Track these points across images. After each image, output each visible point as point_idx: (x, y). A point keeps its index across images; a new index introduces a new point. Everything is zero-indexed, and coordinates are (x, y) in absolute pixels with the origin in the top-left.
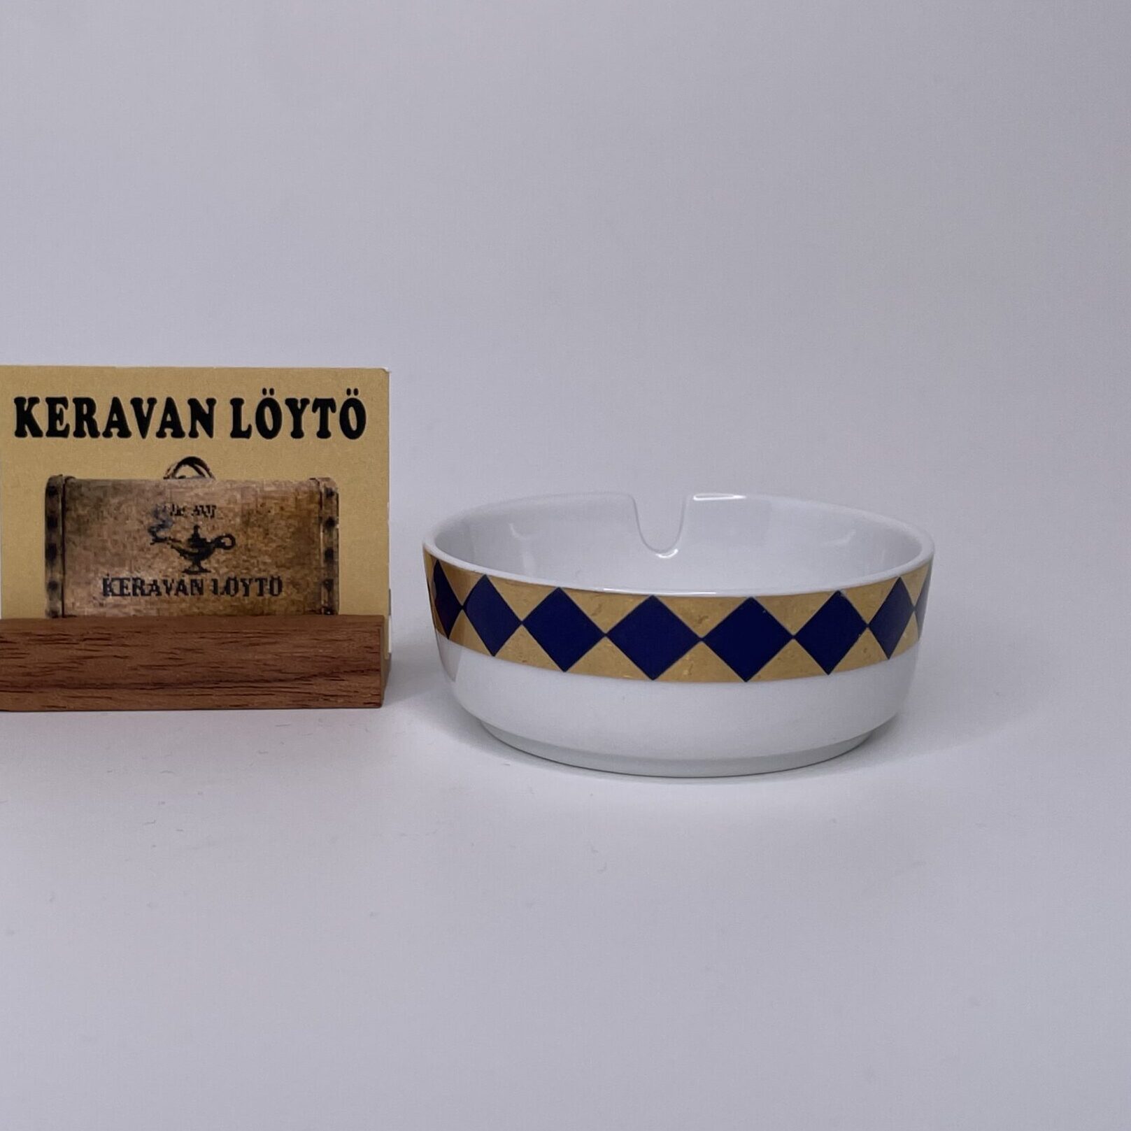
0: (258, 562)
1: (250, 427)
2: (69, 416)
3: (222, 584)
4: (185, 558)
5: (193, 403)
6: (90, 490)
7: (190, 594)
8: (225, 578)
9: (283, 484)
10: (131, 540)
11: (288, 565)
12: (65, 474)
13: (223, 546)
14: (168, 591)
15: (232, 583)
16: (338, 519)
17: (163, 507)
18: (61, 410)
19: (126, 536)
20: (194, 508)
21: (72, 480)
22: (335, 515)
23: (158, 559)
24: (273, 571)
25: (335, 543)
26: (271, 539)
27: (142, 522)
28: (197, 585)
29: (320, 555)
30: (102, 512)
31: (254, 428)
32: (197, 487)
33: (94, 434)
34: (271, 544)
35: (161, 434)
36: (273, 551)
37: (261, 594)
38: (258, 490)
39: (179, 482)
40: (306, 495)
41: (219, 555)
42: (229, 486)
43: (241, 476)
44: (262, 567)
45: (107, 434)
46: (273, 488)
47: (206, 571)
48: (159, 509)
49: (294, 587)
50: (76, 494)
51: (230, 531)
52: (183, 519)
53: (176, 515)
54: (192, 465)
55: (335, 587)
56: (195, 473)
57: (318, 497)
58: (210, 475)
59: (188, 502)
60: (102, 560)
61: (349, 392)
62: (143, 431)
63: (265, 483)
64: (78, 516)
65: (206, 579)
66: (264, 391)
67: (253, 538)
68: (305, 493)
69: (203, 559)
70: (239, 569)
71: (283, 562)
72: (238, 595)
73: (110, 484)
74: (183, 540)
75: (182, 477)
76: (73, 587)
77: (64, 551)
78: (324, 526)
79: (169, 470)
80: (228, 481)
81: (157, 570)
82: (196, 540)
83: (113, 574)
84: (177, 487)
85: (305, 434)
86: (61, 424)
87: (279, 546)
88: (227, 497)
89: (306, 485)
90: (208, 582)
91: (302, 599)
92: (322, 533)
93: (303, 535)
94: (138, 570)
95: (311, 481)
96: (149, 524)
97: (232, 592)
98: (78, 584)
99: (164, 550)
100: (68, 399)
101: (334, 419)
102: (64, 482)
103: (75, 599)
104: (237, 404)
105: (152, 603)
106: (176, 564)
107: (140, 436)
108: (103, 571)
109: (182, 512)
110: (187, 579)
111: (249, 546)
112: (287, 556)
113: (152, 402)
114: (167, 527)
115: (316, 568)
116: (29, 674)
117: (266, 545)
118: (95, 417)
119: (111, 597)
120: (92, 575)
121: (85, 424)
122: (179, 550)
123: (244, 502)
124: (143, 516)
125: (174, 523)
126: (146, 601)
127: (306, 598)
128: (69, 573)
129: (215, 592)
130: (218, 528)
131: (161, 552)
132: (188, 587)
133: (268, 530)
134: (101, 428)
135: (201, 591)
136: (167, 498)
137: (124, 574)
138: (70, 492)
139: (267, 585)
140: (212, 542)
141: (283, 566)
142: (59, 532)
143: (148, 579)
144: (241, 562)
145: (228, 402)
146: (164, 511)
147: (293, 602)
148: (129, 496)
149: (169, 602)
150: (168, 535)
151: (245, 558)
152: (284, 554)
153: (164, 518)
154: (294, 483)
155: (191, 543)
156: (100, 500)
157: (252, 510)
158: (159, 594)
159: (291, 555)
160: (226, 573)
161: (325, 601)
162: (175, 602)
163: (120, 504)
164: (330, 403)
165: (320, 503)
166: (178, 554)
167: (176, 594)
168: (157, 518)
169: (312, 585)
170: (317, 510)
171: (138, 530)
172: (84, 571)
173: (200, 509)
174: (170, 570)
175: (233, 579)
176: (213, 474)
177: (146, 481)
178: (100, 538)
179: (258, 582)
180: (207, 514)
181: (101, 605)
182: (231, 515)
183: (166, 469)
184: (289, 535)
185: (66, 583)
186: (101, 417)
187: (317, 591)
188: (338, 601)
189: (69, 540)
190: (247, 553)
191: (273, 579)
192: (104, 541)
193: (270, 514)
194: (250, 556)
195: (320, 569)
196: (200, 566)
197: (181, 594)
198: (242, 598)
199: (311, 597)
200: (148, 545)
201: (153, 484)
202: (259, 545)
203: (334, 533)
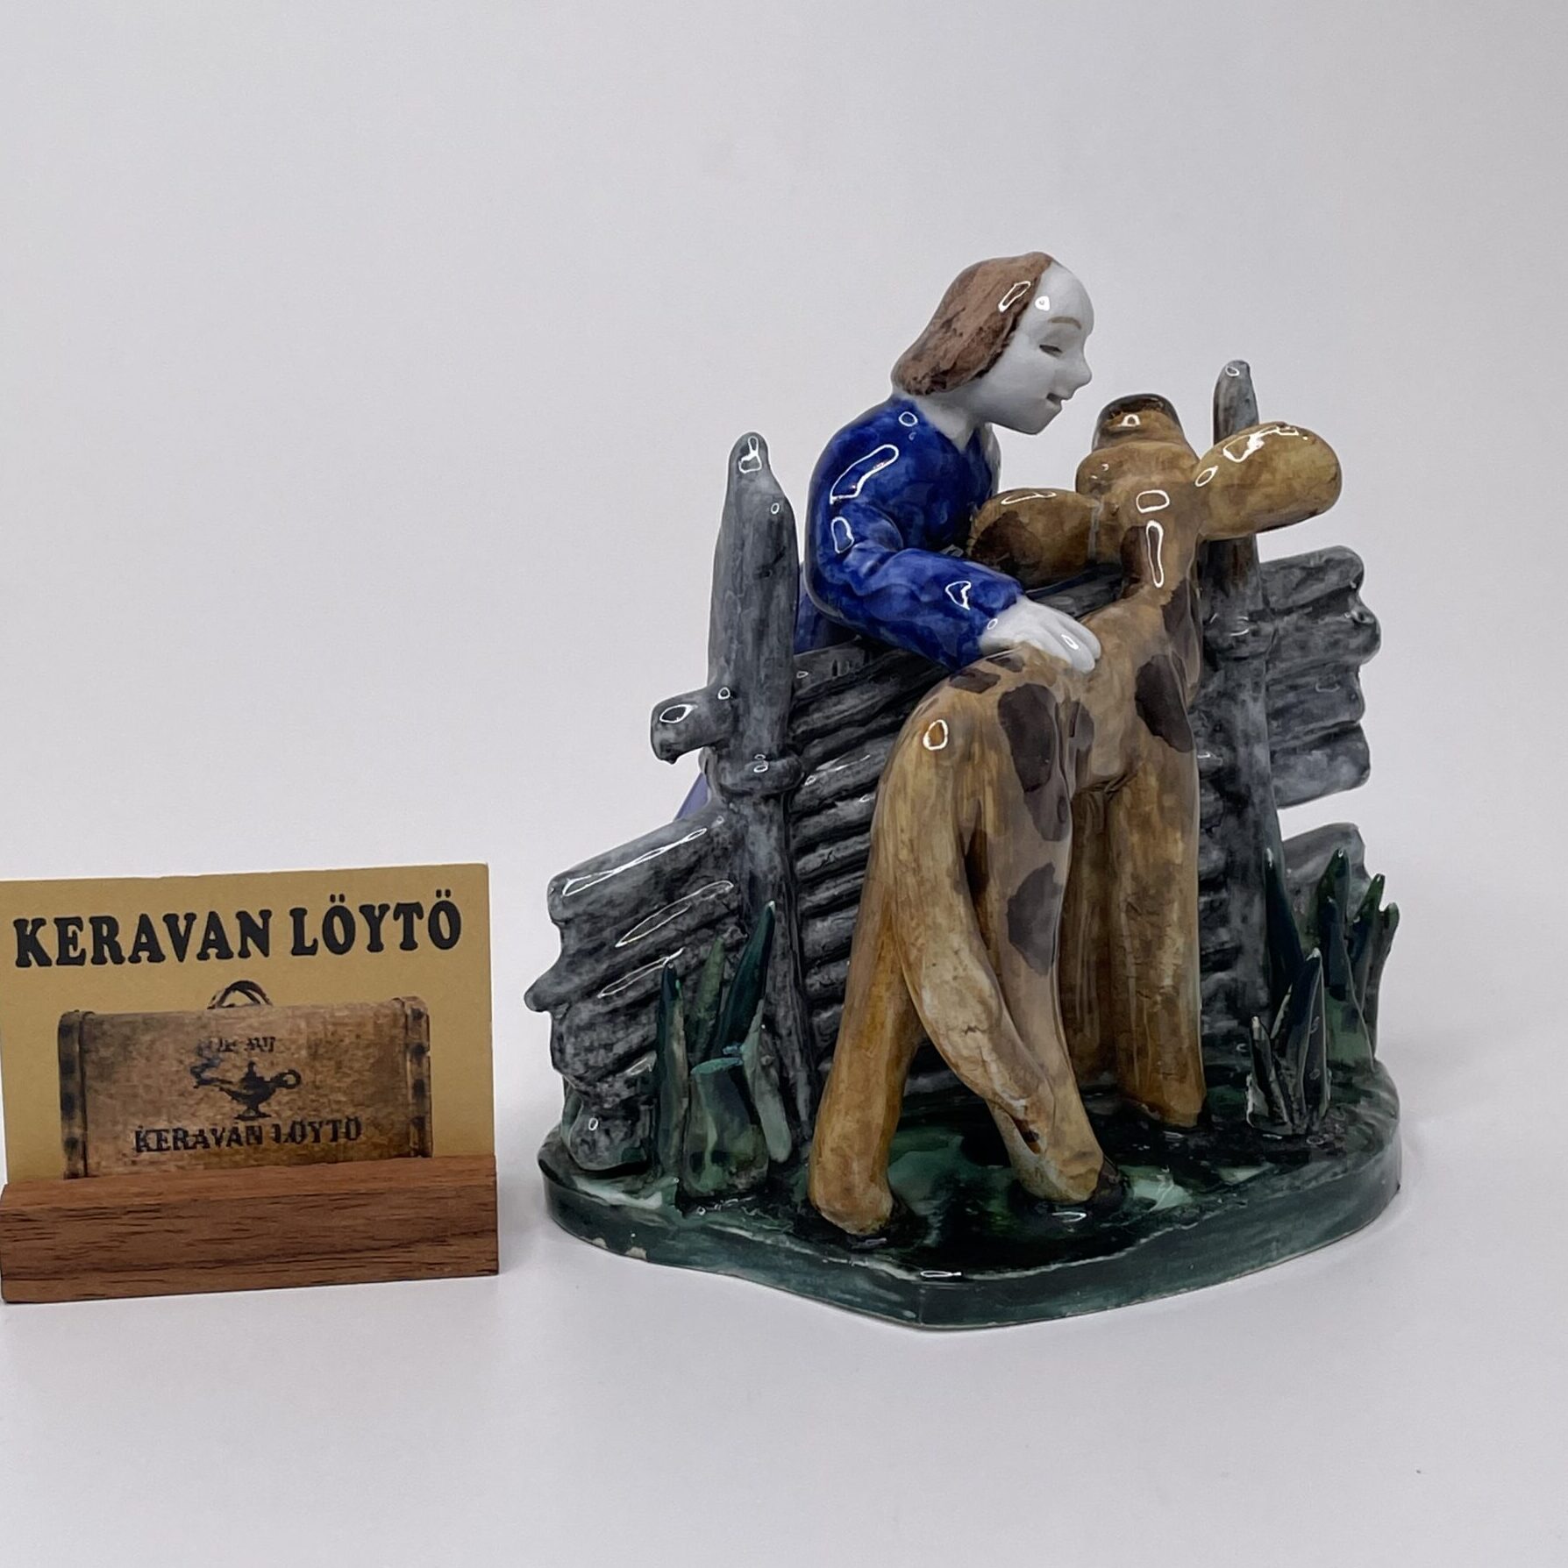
0: (329, 1101)
1: (315, 941)
2: (86, 940)
3: (285, 1130)
4: (238, 1101)
5: (243, 917)
6: (113, 1026)
7: (245, 1144)
8: (290, 1122)
9: (358, 1007)
10: (169, 1084)
11: (367, 1102)
12: (82, 1010)
13: (285, 1085)
14: (218, 1142)
15: (298, 1127)
16: (429, 1045)
17: (208, 1042)
18: (74, 933)
19: (162, 1079)
20: (247, 1042)
21: (90, 1016)
22: (424, 1041)
23: (203, 1105)
24: (349, 1111)
25: (426, 1074)
26: (344, 1073)
27: (181, 1062)
28: (253, 1133)
29: (407, 1088)
30: (131, 1052)
31: (321, 943)
32: (247, 1017)
33: (118, 959)
34: (345, 1079)
35: (203, 956)
36: (347, 1087)
37: (335, 1138)
39: (227, 1012)
40: (388, 1019)
41: (282, 1095)
42: (290, 1013)
43: (305, 1001)
44: (335, 1107)
45: (135, 959)
46: (346, 1013)
47: (264, 1115)
48: (203, 1045)
49: (376, 1128)
50: (97, 1032)
51: (293, 1066)
52: (232, 1055)
53: (225, 1051)
54: (244, 992)
55: (427, 1126)
56: (249, 1001)
57: (403, 1020)
58: (267, 1001)
59: (239, 1035)
60: (133, 1109)
61: (439, 894)
62: (181, 954)
63: (335, 1007)
64: (101, 1058)
65: (266, 1125)
66: (332, 898)
67: (321, 1073)
68: (386, 1016)
69: (261, 1102)
70: (305, 1111)
71: (361, 1098)
72: (306, 1142)
73: (140, 1019)
74: (233, 1080)
75: (231, 1006)
76: (98, 1143)
77: (84, 1101)
78: (412, 1057)
79: (214, 998)
80: (289, 1008)
81: (202, 1118)
82: (251, 1079)
83: (147, 1126)
84: (224, 1017)
85: (385, 946)
86: (75, 949)
87: (354, 1081)
88: (288, 1026)
89: (387, 1007)
90: (268, 1128)
91: (386, 1143)
92: (408, 1064)
93: (385, 1065)
94: (178, 1119)
95: (395, 1001)
96: (191, 1063)
97: (299, 1139)
98: (102, 1139)
99: (212, 1094)
100: (83, 919)
101: (421, 927)
102: (81, 1019)
103: (101, 1157)
104: (298, 915)
105: (196, 1157)
106: (227, 1109)
107: (176, 960)
108: (136, 1123)
109: (232, 1048)
110: (241, 1126)
111: (318, 1083)
112: (366, 1093)
113: (190, 918)
114: (213, 1066)
115: (403, 1105)
116: (58, 1258)
117: (339, 1081)
118: (117, 939)
119: (145, 1153)
120: (120, 1128)
121: (106, 947)
122: (229, 1092)
123: (310, 1030)
124: (182, 1054)
125: (222, 1060)
126: (191, 1155)
127: (391, 1140)
128: (91, 1127)
129: (277, 1139)
130: (278, 1064)
131: (207, 1096)
132: (243, 1135)
133: (340, 1062)
134: (127, 951)
135: (259, 1140)
136: (212, 1032)
137: (161, 1125)
138: (89, 1030)
139: (341, 1128)
140: (272, 1080)
141: (362, 1104)
142: (76, 1079)
143: (193, 1129)
144: (308, 1102)
145: (287, 913)
146: (209, 1047)
147: (376, 1146)
148: (165, 1032)
149: (217, 1155)
150: (215, 1076)
151: (313, 1097)
152: (362, 1091)
153: (210, 1056)
154: (372, 1005)
155: (245, 1084)
157: (321, 1040)
158: (206, 1146)
159: (371, 1090)
160: (290, 1117)
161: (415, 1144)
162: (226, 1155)
163: (153, 1042)
164: (416, 909)
165: (406, 1027)
166: (230, 1098)
167: (229, 1145)
168: (201, 1055)
169: (398, 1126)
170: (401, 1036)
171: (177, 1071)
172: (109, 1124)
173: (254, 1042)
174: (219, 1117)
175: (298, 1123)
176: (271, 1000)
177: (184, 1012)
178: (127, 1084)
179: (331, 1126)
180: (265, 1048)
181: (134, 1163)
182: (293, 1047)
183: (209, 1001)
184: (367, 1067)
185: (89, 1140)
186: (126, 941)
187: (404, 1131)
188: (431, 1140)
189: (90, 1088)
190: (315, 1091)
191: (349, 1120)
192: (135, 1086)
193: (344, 1044)
194: (319, 1095)
195: (408, 1105)
196: (257, 1111)
197: (233, 1144)
198: (311, 1144)
199: (396, 1139)
200: (191, 1089)
201: (194, 1017)
202: (329, 1081)
203: (425, 1061)
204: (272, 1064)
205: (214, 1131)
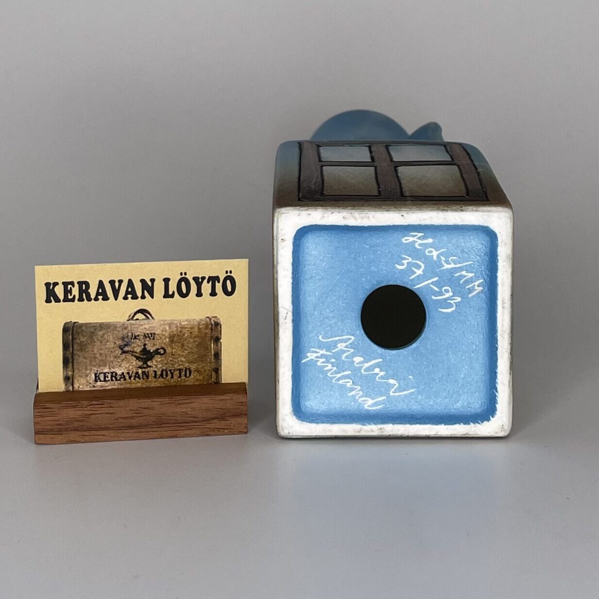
0: (178, 361)
1: (174, 292)
2: (75, 291)
3: (159, 373)
4: (139, 361)
5: (143, 281)
6: (87, 328)
7: (142, 379)
8: (161, 369)
9: (192, 320)
10: (109, 353)
11: (194, 361)
12: (73, 321)
13: (160, 354)
14: (130, 377)
15: (164, 372)
16: (221, 338)
17: (127, 335)
19: (107, 351)
20: (143, 335)
21: (77, 324)
22: (219, 335)
23: (124, 362)
24: (187, 365)
25: (220, 349)
26: (185, 348)
28: (145, 374)
29: (211, 355)
30: (94, 339)
31: (176, 293)
32: (145, 324)
33: (89, 299)
34: (185, 351)
35: (125, 298)
36: (186, 355)
37: (180, 377)
38: (178, 324)
40: (204, 326)
41: (158, 358)
42: (162, 323)
43: (168, 318)
44: (180, 363)
45: (96, 299)
46: (186, 323)
47: (150, 367)
48: (125, 336)
49: (198, 372)
50: (79, 330)
51: (163, 345)
52: (137, 340)
53: (134, 339)
54: (143, 314)
55: (219, 372)
56: (144, 317)
57: (210, 326)
58: (152, 318)
59: (140, 332)
60: (94, 363)
61: (227, 272)
62: (116, 297)
63: (182, 320)
64: (81, 342)
65: (151, 371)
66: (181, 274)
67: (175, 348)
68: (203, 324)
69: (149, 361)
70: (167, 365)
71: (192, 359)
72: (167, 378)
73: (98, 325)
74: (137, 351)
75: (137, 319)
76: (79, 379)
77: (73, 360)
78: (214, 341)
79: (130, 316)
80: (161, 320)
81: (124, 368)
82: (144, 351)
83: (100, 370)
84: (134, 324)
85: (203, 295)
86: (71, 295)
87: (189, 352)
88: (161, 328)
89: (203, 321)
90: (151, 372)
91: (202, 378)
92: (212, 345)
93: (202, 345)
94: (113, 368)
95: (207, 319)
96: (119, 344)
97: (165, 377)
98: (82, 376)
100: (75, 282)
101: (219, 287)
102: (72, 325)
103: (79, 384)
104: (167, 281)
105: (121, 384)
106: (133, 364)
107: (114, 299)
108: (95, 369)
109: (137, 337)
110: (140, 371)
111: (174, 353)
112: (194, 357)
113: (120, 282)
114: (129, 345)
115: (210, 362)
116: (60, 425)
117: (183, 352)
118: (89, 291)
119: (99, 382)
120: (88, 371)
121: (84, 294)
122: (135, 356)
123: (170, 330)
124: (116, 340)
125: (133, 343)
126: (118, 383)
127: (204, 378)
128: (76, 371)
129: (155, 377)
130: (156, 345)
131: (126, 358)
132: (141, 375)
133: (183, 344)
134: (93, 296)
135: (148, 377)
136: (129, 330)
137: (106, 370)
138: (76, 330)
139: (183, 372)
140: (154, 351)
141: (192, 362)
142: (70, 351)
143: (119, 372)
144: (169, 361)
145: (162, 280)
146: (127, 337)
147: (198, 380)
148: (109, 330)
149: (130, 383)
150: (129, 349)
151: (171, 359)
152: (192, 356)
153: (128, 341)
154: (197, 320)
155: (142, 353)
156: (94, 333)
157: (175, 335)
158: (125, 379)
159: (196, 356)
160: (161, 367)
161: (214, 379)
162: (134, 383)
163: (104, 334)
164: (217, 278)
165: (212, 329)
166: (135, 359)
167: (134, 379)
168: (124, 341)
169: (207, 371)
170: (210, 333)
171: (113, 348)
172: (84, 370)
173: (147, 335)
174: (131, 367)
175: (165, 370)
176: (154, 317)
177: (117, 322)
178: (92, 353)
179: (178, 371)
180: (151, 338)
181: (94, 387)
182: (163, 337)
183: (128, 316)
184: (195, 346)
185: (75, 377)
186: (93, 291)
187: (210, 373)
188: (221, 378)
189: (75, 355)
190: (173, 356)
191: (186, 369)
192: (95, 354)
193: (184, 336)
194: (174, 358)
195: (212, 362)
196: (147, 365)
197: (137, 379)
198: (170, 379)
199: (206, 377)
200: (119, 355)
201: (122, 324)
202: (179, 352)
203: (219, 344)
204: (154, 344)
205: (128, 373)
